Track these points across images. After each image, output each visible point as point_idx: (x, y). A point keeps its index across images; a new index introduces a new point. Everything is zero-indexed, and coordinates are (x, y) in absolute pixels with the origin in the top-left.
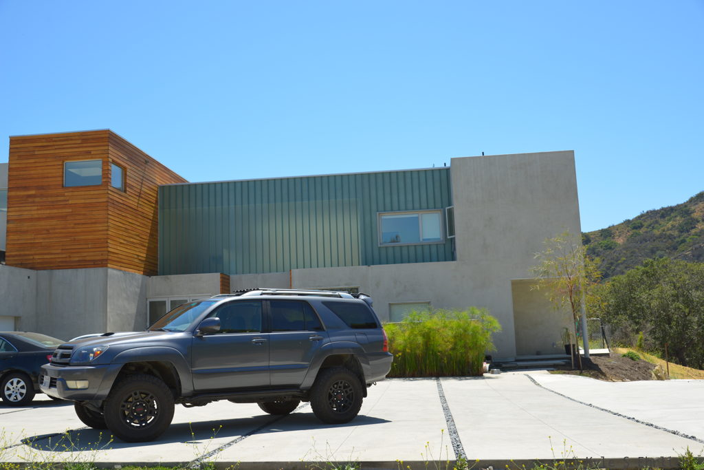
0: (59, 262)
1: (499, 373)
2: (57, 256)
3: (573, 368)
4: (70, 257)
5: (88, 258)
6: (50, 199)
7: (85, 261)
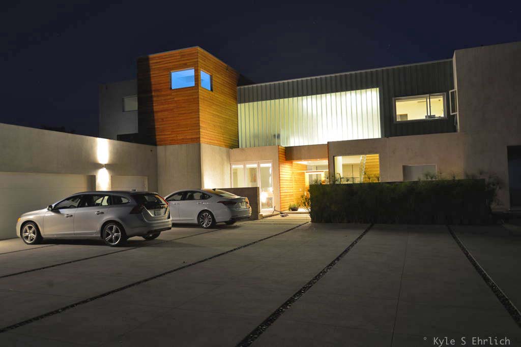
0: (171, 140)
2: (168, 136)
4: (177, 137)
5: (188, 137)
6: (163, 98)
7: (186, 139)
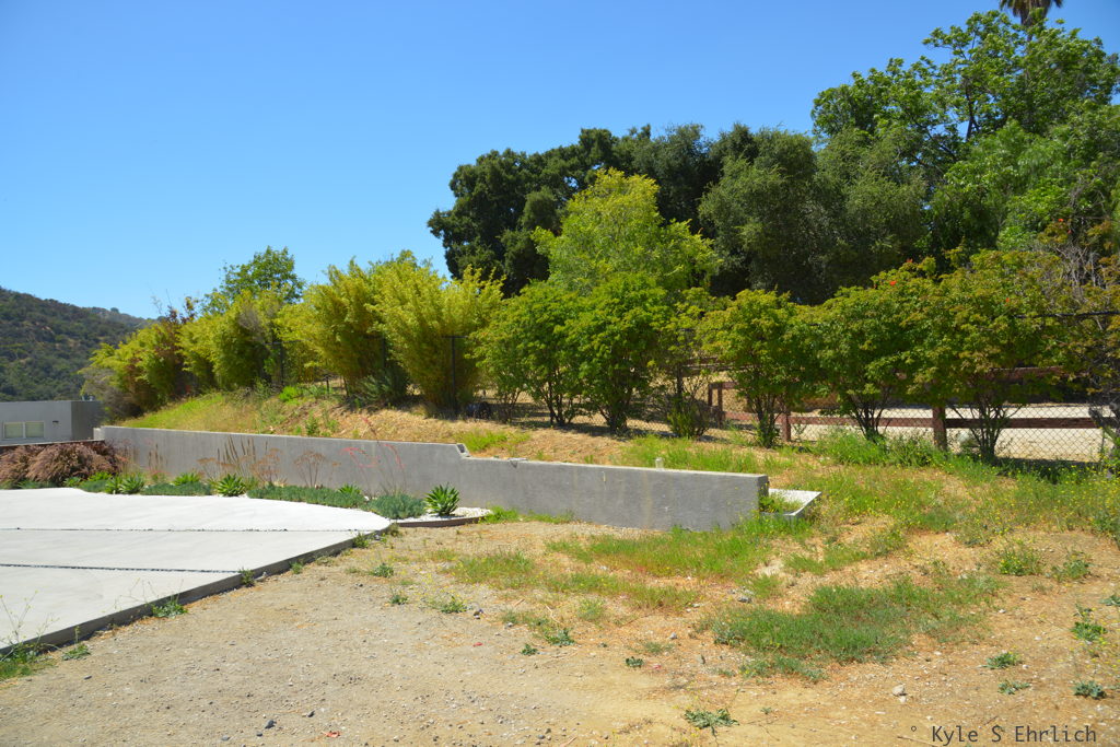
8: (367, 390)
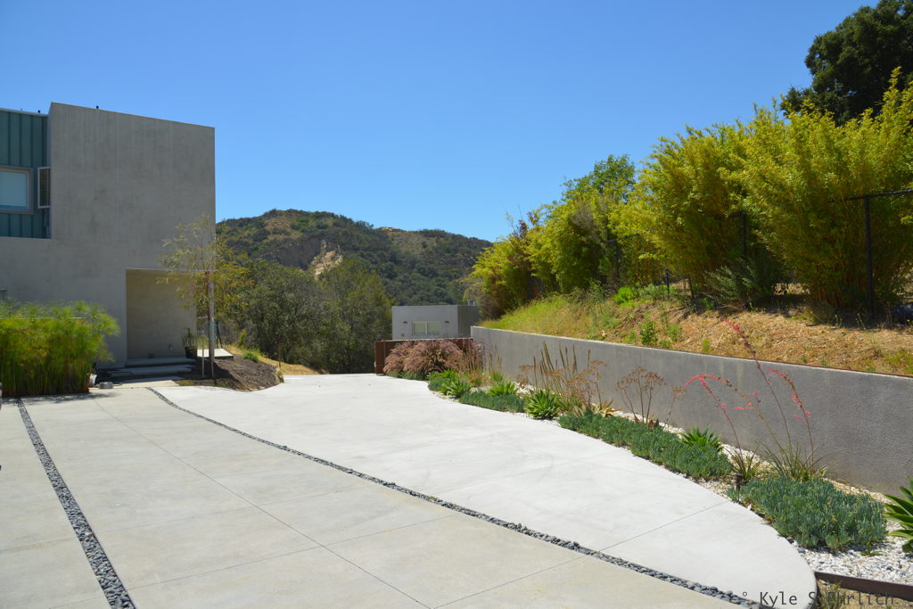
1: (111, 388)
3: (203, 376)
8: (720, 286)
